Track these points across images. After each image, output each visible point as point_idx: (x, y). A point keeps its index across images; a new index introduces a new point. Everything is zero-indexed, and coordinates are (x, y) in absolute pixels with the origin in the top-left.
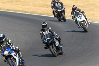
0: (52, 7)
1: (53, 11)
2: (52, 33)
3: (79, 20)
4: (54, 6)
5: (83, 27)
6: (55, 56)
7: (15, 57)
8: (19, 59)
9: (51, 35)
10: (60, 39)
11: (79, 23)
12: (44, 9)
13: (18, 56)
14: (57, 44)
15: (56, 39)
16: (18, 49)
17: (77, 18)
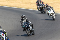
0: (37, 5)
1: (38, 7)
2: (27, 21)
3: (50, 13)
4: (38, 4)
5: (52, 17)
6: (29, 36)
7: (3, 36)
8: (5, 38)
9: (27, 23)
10: (33, 25)
11: (49, 14)
12: (29, 5)
13: (5, 35)
14: (31, 28)
15: (30, 25)
16: (5, 31)
17: (49, 12)
